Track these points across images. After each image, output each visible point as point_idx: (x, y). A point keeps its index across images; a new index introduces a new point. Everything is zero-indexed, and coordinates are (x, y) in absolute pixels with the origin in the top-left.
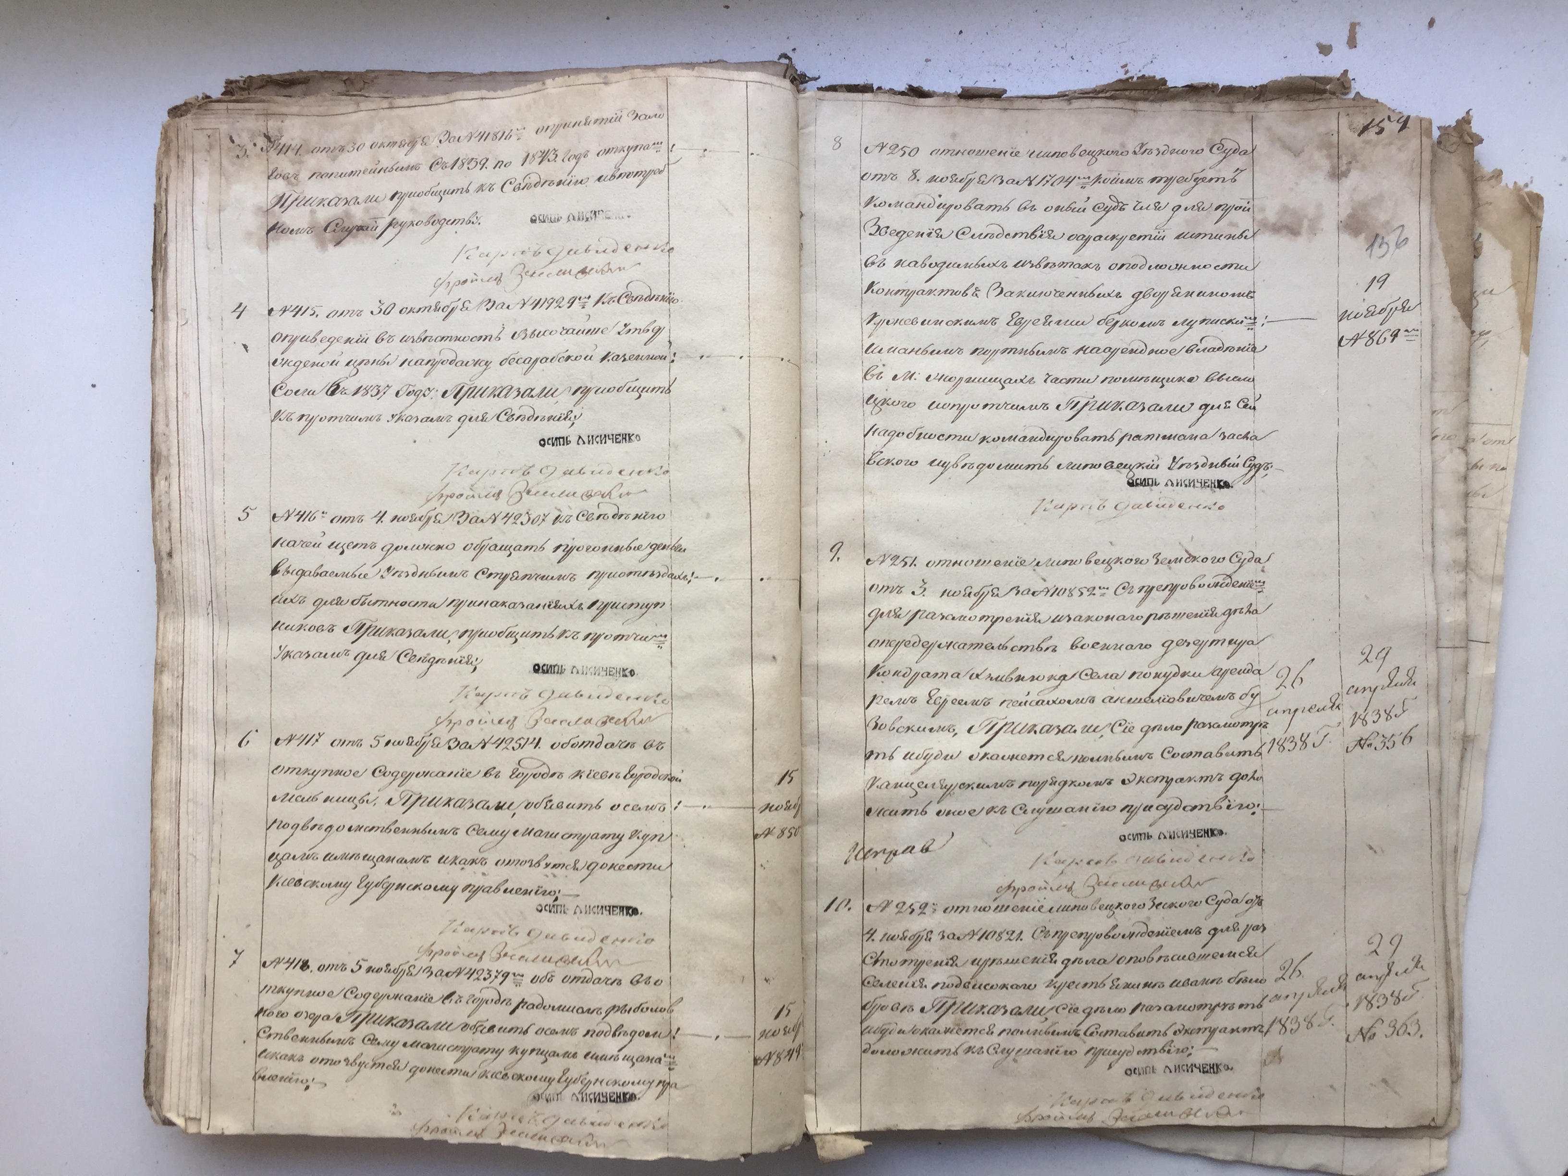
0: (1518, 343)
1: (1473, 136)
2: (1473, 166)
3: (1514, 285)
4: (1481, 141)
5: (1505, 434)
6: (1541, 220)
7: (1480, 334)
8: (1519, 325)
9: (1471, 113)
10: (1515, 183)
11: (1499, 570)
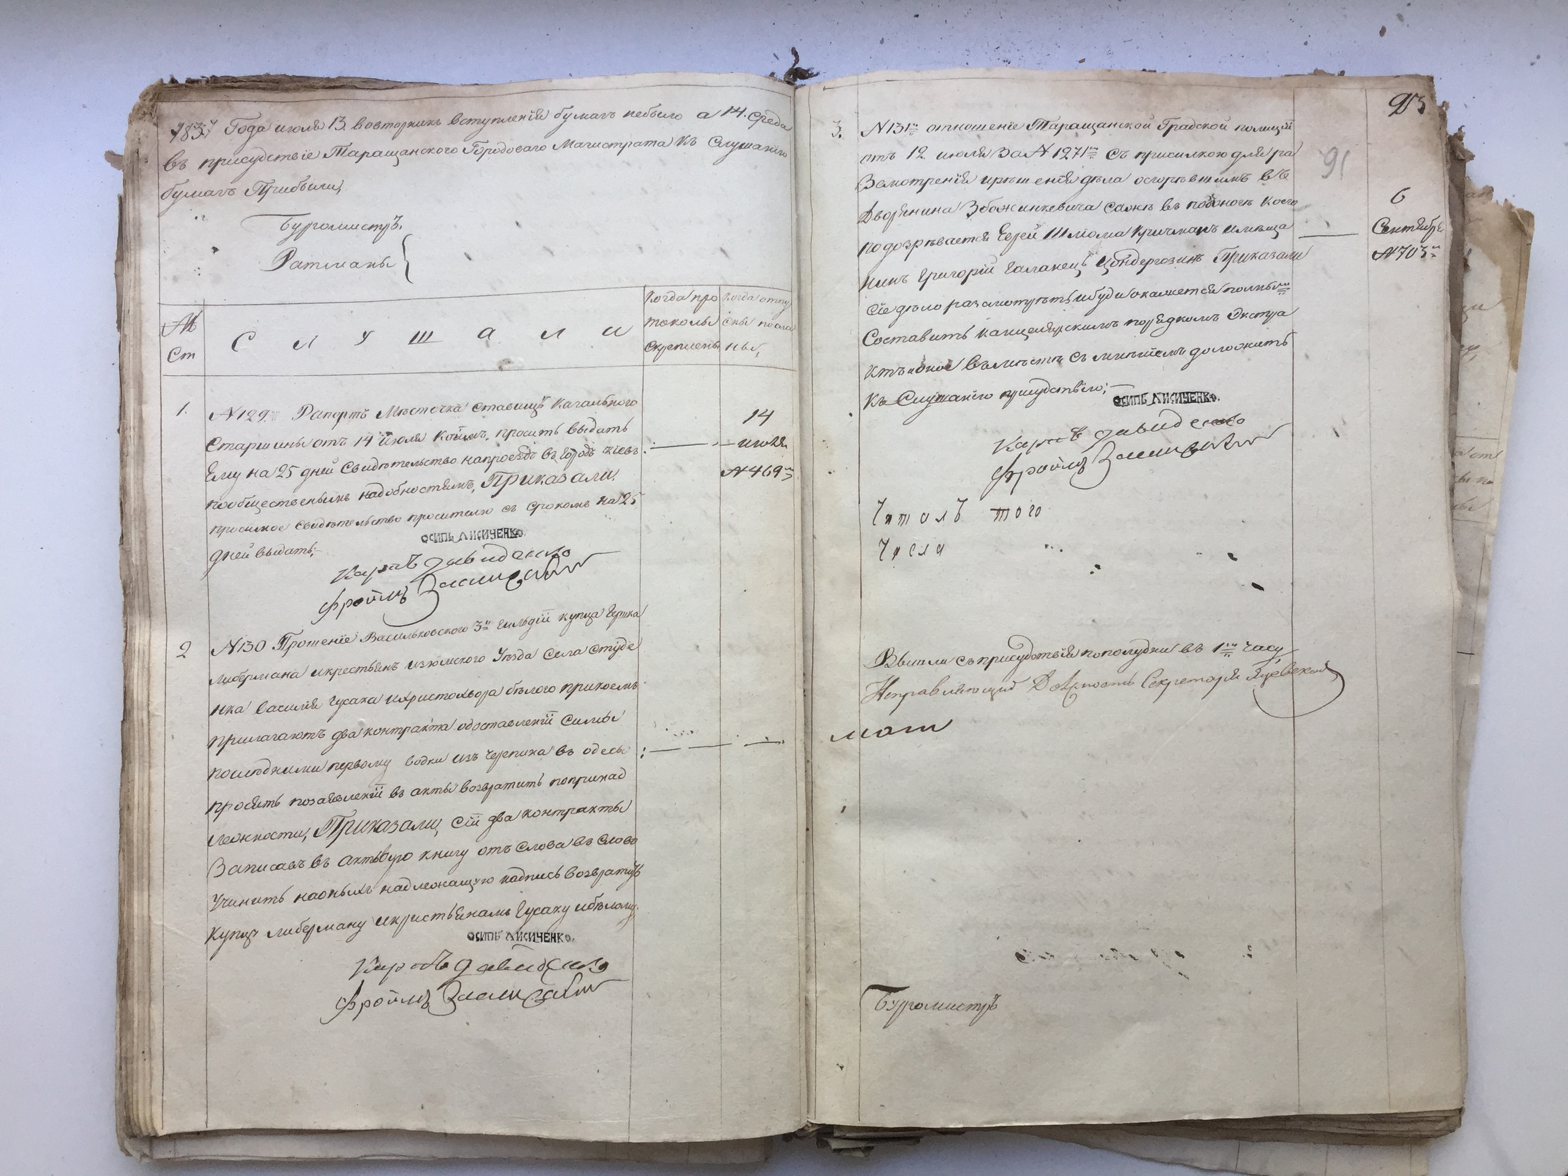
0: (1507, 358)
1: (1464, 152)
2: (1464, 184)
3: (1503, 301)
4: (1472, 157)
5: (1493, 448)
6: (1532, 238)
7: (1469, 349)
8: (1507, 340)
9: (1463, 130)
10: (1506, 200)
11: (1484, 581)
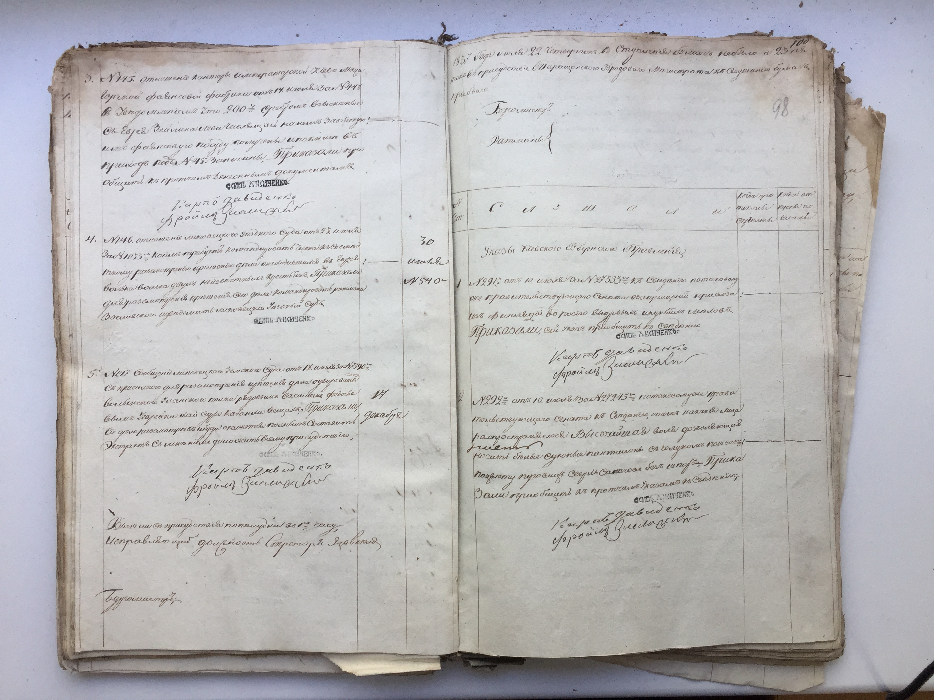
0: (870, 201)
1: (845, 78)
2: (844, 97)
3: (868, 167)
4: (850, 81)
5: (862, 254)
6: (884, 129)
7: (848, 196)
8: (870, 190)
9: (844, 65)
10: (870, 107)
11: (857, 334)
